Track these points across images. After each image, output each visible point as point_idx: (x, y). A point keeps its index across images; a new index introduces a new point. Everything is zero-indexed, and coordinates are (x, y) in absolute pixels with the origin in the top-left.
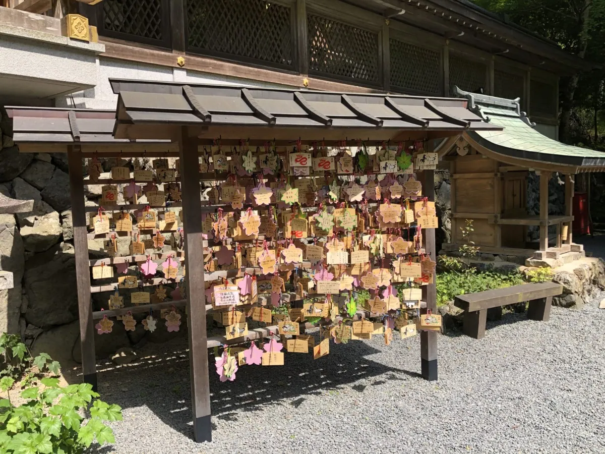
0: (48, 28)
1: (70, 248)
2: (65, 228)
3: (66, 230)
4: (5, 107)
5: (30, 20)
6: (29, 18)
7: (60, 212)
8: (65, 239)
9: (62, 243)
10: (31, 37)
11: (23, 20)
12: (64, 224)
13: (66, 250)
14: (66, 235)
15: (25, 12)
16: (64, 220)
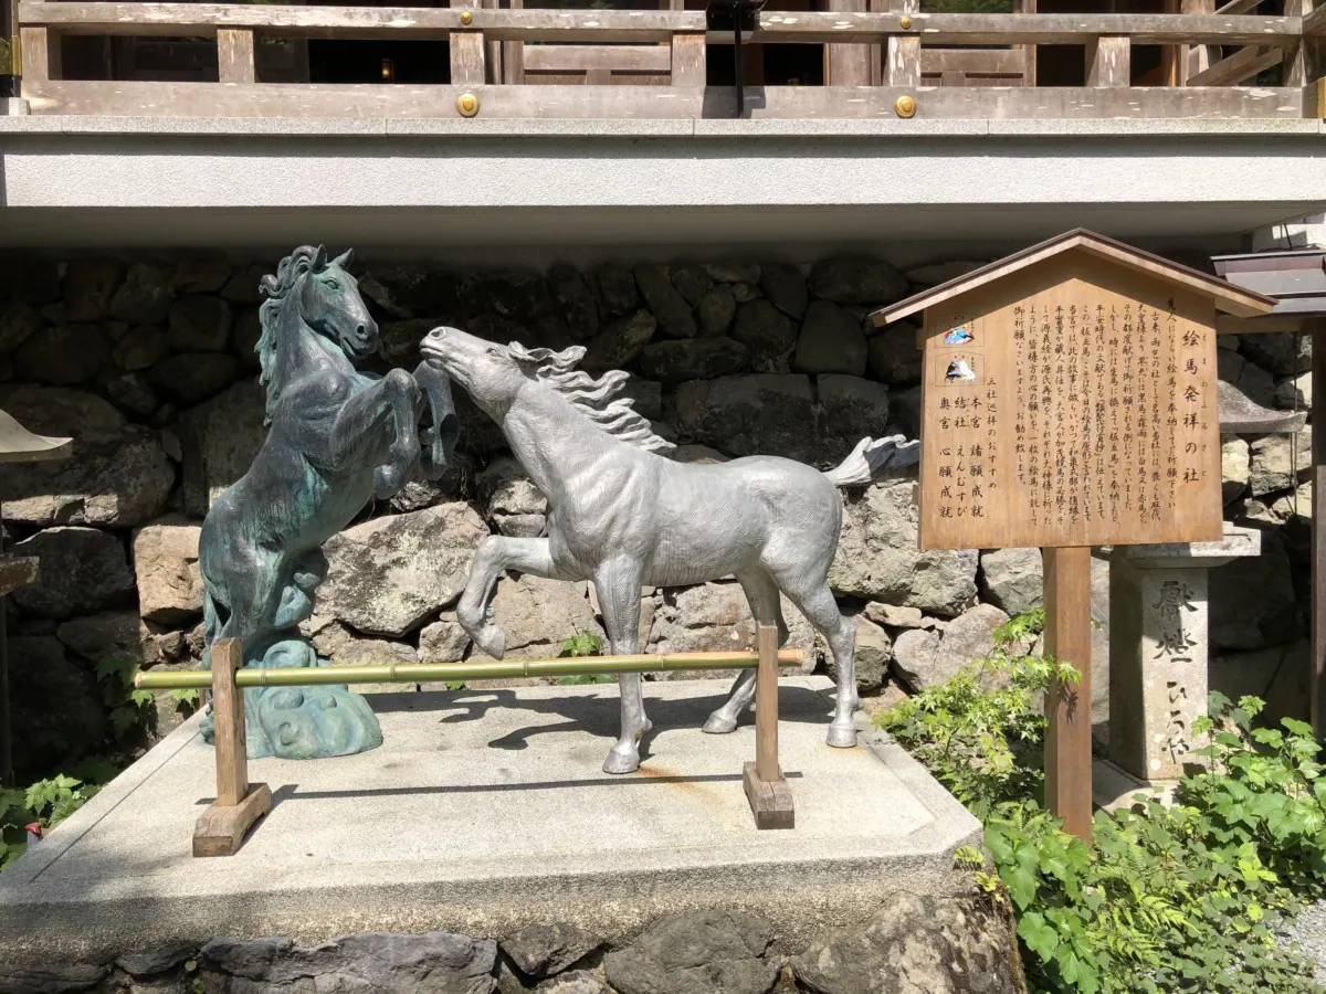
0: (1281, 109)
1: (1262, 510)
2: (1256, 472)
3: (1259, 476)
4: (1213, 258)
5: (1251, 102)
6: (1251, 97)
7: (1249, 442)
8: (1255, 493)
9: (1248, 501)
10: (1258, 131)
11: (1240, 103)
12: (1257, 465)
13: (1254, 514)
14: (1257, 487)
15: (1243, 89)
16: (1255, 458)
